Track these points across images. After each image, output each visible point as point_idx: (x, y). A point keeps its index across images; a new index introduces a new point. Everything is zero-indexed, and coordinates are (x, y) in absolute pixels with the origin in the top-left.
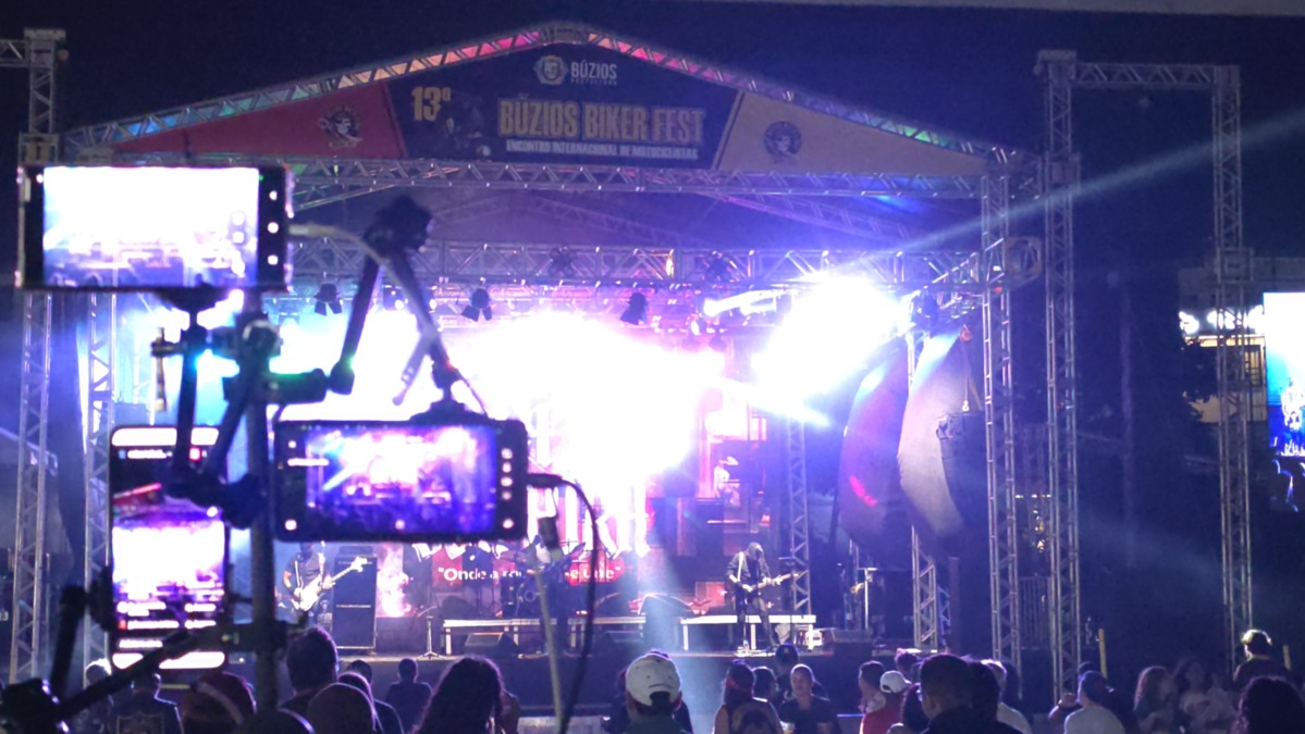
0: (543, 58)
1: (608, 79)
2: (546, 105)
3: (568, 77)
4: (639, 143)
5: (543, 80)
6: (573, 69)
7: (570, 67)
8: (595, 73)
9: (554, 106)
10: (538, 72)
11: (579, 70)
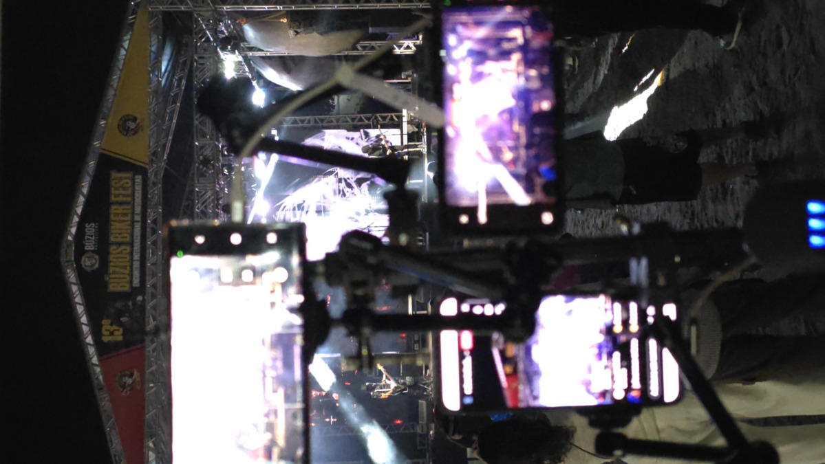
0: (83, 266)
1: (94, 228)
2: (111, 264)
3: (94, 251)
4: (133, 209)
5: (97, 266)
6: (89, 248)
7: (88, 251)
8: (92, 236)
9: (112, 259)
10: (92, 269)
11: (89, 245)
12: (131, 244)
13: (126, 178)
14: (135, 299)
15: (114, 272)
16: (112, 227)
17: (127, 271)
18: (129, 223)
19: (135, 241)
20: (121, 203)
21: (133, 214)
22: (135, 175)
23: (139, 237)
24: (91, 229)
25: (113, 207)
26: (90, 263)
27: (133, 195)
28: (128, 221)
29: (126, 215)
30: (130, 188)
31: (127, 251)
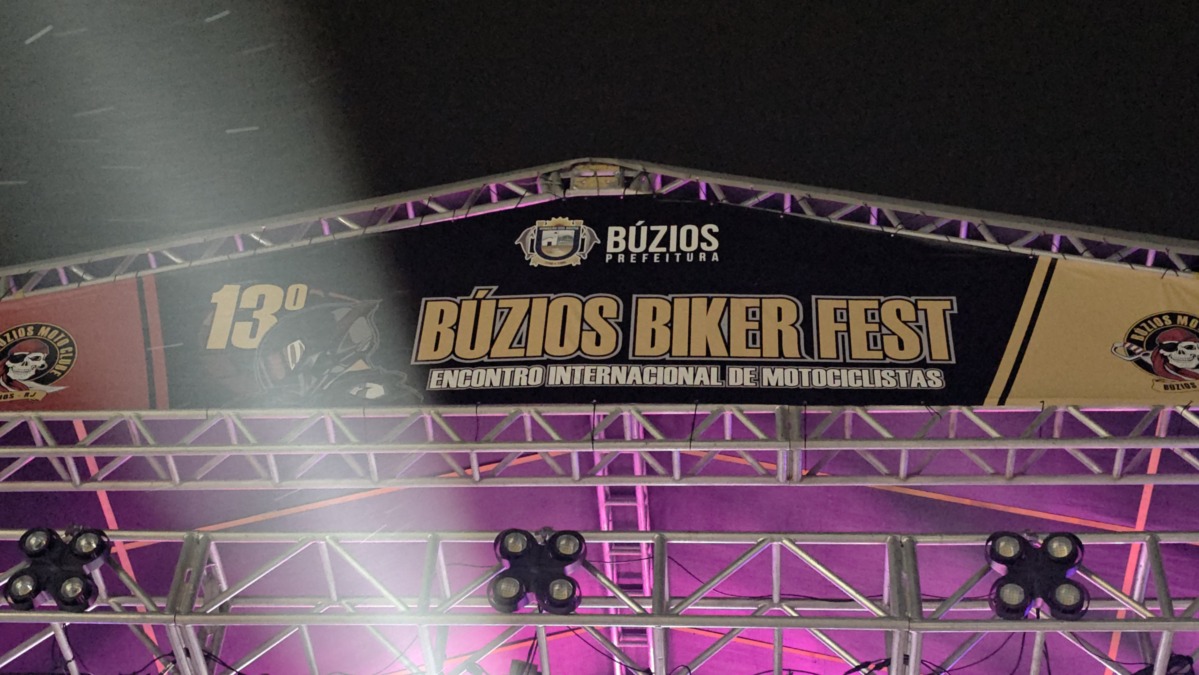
0: (539, 223)
1: (699, 250)
2: (539, 303)
3: (599, 250)
4: (781, 362)
6: (611, 239)
7: (604, 237)
8: (665, 242)
9: (559, 302)
11: (626, 239)
12: (621, 358)
13: (923, 341)
15: (502, 315)
16: (699, 302)
17: (501, 350)
18: (718, 350)
19: (635, 370)
20: (807, 327)
21: (760, 363)
22: (944, 368)
23: (648, 381)
25: (790, 307)
26: (554, 244)
27: (845, 365)
28: (728, 346)
29: (754, 338)
30: (879, 355)
31: (590, 348)
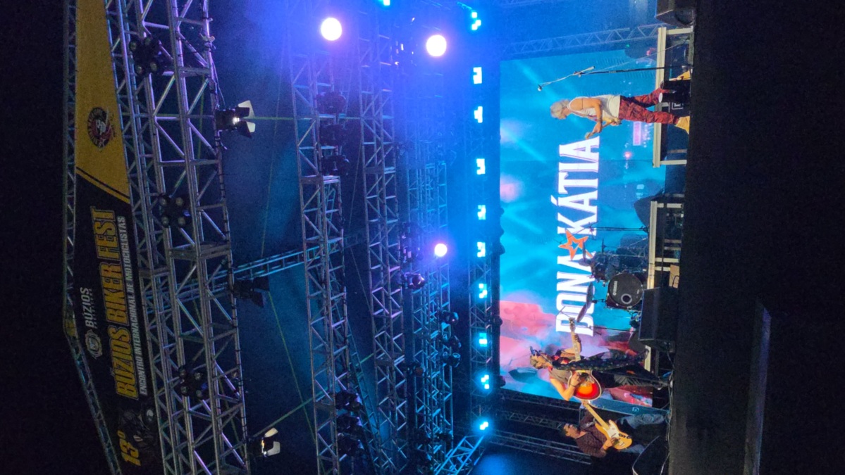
0: (88, 349)
1: (89, 295)
3: (94, 330)
4: (124, 273)
5: (100, 353)
6: (89, 325)
7: (89, 328)
8: (88, 307)
10: (97, 356)
11: (89, 320)
12: (129, 328)
13: (108, 221)
14: (145, 412)
15: (119, 368)
16: (107, 298)
17: (132, 369)
18: (121, 294)
19: (133, 324)
20: (110, 262)
21: (124, 281)
22: (116, 215)
23: (136, 320)
24: (86, 295)
25: (103, 266)
26: (94, 345)
27: (121, 250)
28: (120, 291)
29: (116, 281)
30: (115, 238)
31: (128, 339)
